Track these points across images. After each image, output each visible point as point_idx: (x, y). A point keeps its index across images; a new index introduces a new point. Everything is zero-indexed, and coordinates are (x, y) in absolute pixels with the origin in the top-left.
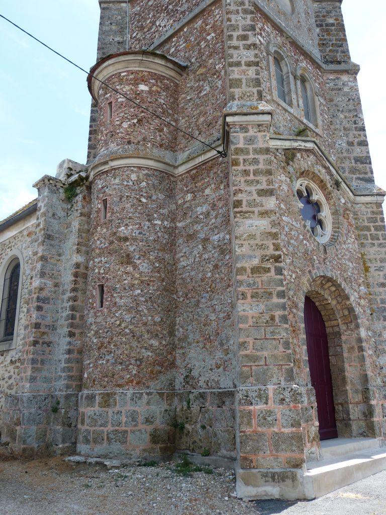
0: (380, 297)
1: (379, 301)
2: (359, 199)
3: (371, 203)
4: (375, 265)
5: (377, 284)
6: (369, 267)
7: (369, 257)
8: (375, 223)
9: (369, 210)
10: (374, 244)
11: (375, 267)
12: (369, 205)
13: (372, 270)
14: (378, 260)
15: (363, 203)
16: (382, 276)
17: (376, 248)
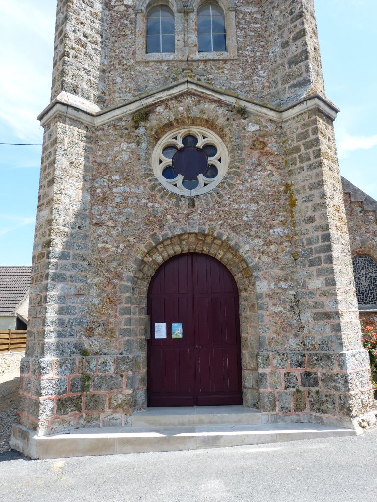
0: (306, 236)
1: (305, 242)
2: (285, 115)
3: (302, 114)
4: (303, 195)
5: (304, 220)
6: (296, 200)
7: (296, 187)
8: (306, 139)
9: (299, 125)
10: (302, 168)
11: (303, 198)
12: (300, 117)
13: (298, 203)
14: (307, 187)
15: (293, 118)
16: (310, 208)
17: (305, 173)
